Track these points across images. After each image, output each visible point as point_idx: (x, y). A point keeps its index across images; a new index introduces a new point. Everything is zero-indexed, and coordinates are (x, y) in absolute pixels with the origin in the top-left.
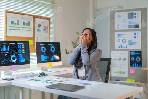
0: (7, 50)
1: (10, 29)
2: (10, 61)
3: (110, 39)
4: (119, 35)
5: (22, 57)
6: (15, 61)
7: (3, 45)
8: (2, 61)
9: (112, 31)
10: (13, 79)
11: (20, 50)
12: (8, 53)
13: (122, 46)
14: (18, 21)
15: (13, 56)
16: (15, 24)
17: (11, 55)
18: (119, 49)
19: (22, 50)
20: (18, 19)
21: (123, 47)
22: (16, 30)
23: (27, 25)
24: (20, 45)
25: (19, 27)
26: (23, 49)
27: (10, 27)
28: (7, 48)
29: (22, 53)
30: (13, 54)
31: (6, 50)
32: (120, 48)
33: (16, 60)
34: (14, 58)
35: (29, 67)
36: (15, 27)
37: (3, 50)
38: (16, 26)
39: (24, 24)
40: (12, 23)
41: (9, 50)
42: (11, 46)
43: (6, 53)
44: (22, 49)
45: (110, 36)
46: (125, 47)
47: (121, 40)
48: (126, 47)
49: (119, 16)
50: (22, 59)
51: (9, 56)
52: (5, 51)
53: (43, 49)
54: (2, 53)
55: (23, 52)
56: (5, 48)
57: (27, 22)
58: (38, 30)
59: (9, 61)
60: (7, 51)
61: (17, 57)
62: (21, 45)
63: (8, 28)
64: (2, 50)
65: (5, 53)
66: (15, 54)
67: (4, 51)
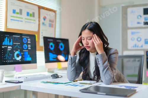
0: (10, 44)
1: (11, 20)
2: (14, 59)
3: (123, 37)
4: (133, 33)
5: (28, 54)
6: (19, 59)
7: (5, 38)
8: (4, 58)
9: (125, 28)
10: (22, 82)
11: (26, 45)
12: (11, 48)
13: (137, 45)
14: (21, 11)
15: (17, 53)
16: (17, 13)
17: (14, 51)
18: (133, 48)
19: (28, 46)
20: (21, 8)
21: (138, 47)
22: (18, 21)
23: (31, 16)
24: (25, 39)
25: (22, 18)
26: (29, 44)
27: (11, 16)
28: (10, 41)
29: (27, 49)
30: (17, 50)
31: (8, 44)
32: (135, 48)
33: (20, 57)
34: (18, 56)
35: (36, 68)
36: (17, 17)
37: (5, 44)
38: (19, 16)
39: (28, 14)
40: (14, 11)
41: (12, 44)
42: (14, 39)
43: (9, 47)
44: (27, 44)
45: (123, 34)
46: (140, 47)
47: (136, 39)
48: (142, 46)
49: (132, 12)
50: (28, 57)
51: (12, 52)
52: (8, 46)
53: (52, 46)
54: (3, 47)
55: (29, 48)
56: (8, 41)
57: (31, 12)
58: (43, 23)
59: (12, 59)
60: (9, 46)
61: (22, 53)
62: (27, 39)
63: (9, 18)
64: (3, 44)
65: (7, 47)
66: (19, 50)
67: (6, 46)
